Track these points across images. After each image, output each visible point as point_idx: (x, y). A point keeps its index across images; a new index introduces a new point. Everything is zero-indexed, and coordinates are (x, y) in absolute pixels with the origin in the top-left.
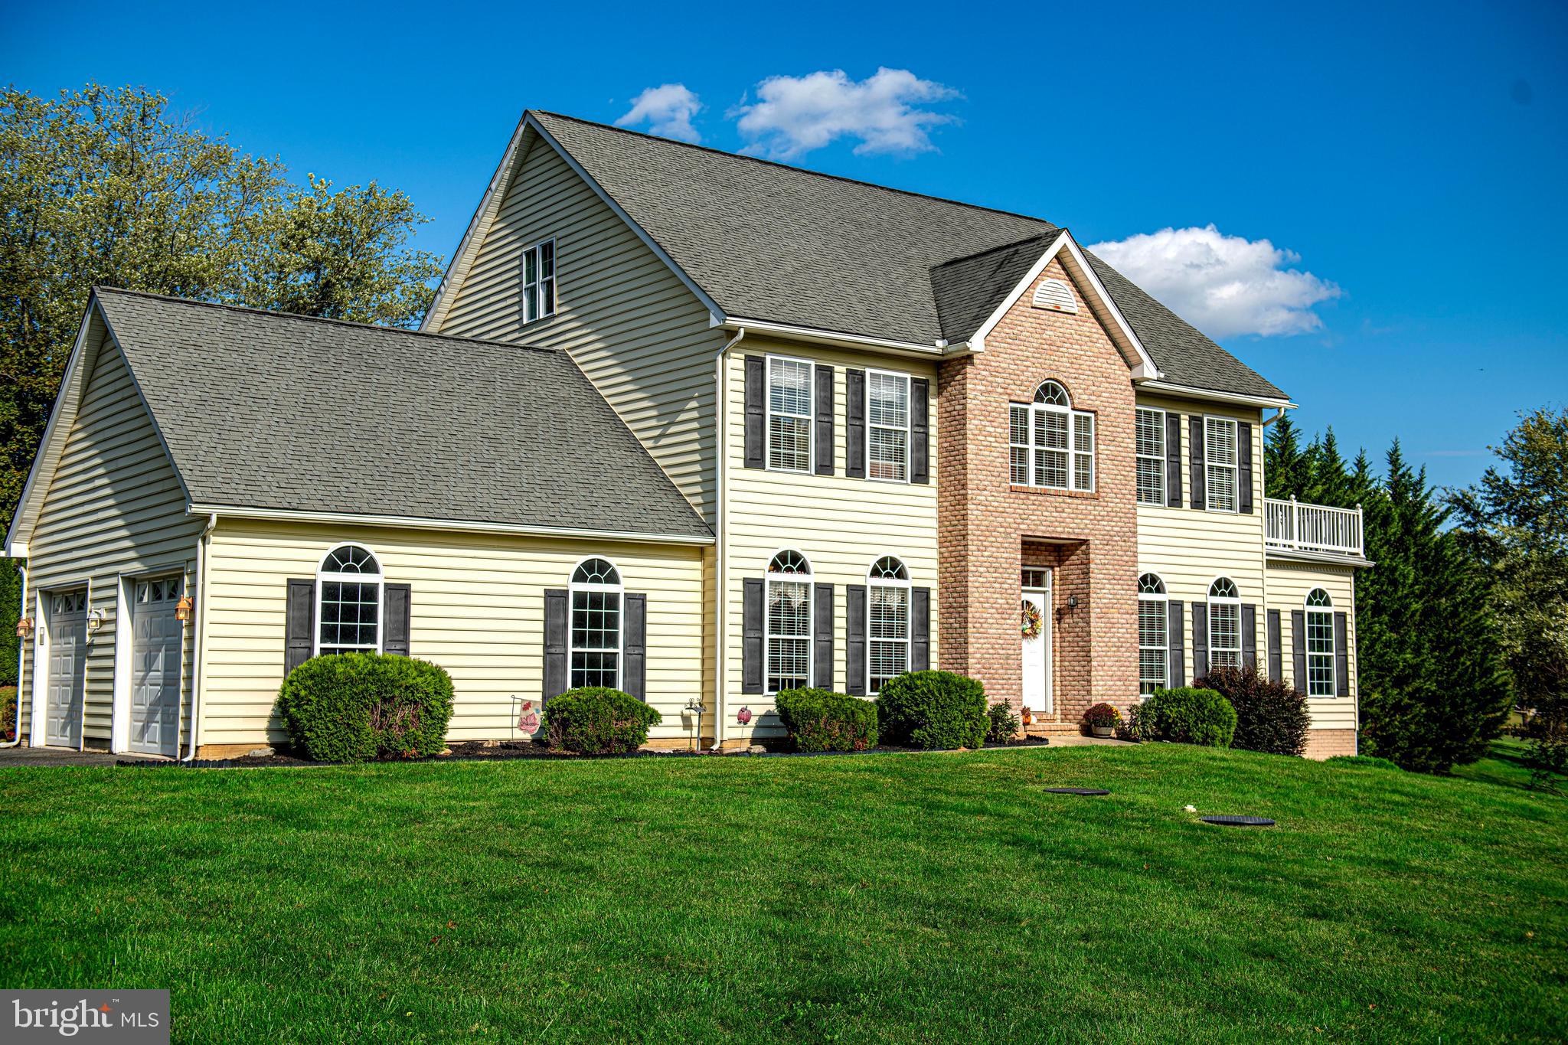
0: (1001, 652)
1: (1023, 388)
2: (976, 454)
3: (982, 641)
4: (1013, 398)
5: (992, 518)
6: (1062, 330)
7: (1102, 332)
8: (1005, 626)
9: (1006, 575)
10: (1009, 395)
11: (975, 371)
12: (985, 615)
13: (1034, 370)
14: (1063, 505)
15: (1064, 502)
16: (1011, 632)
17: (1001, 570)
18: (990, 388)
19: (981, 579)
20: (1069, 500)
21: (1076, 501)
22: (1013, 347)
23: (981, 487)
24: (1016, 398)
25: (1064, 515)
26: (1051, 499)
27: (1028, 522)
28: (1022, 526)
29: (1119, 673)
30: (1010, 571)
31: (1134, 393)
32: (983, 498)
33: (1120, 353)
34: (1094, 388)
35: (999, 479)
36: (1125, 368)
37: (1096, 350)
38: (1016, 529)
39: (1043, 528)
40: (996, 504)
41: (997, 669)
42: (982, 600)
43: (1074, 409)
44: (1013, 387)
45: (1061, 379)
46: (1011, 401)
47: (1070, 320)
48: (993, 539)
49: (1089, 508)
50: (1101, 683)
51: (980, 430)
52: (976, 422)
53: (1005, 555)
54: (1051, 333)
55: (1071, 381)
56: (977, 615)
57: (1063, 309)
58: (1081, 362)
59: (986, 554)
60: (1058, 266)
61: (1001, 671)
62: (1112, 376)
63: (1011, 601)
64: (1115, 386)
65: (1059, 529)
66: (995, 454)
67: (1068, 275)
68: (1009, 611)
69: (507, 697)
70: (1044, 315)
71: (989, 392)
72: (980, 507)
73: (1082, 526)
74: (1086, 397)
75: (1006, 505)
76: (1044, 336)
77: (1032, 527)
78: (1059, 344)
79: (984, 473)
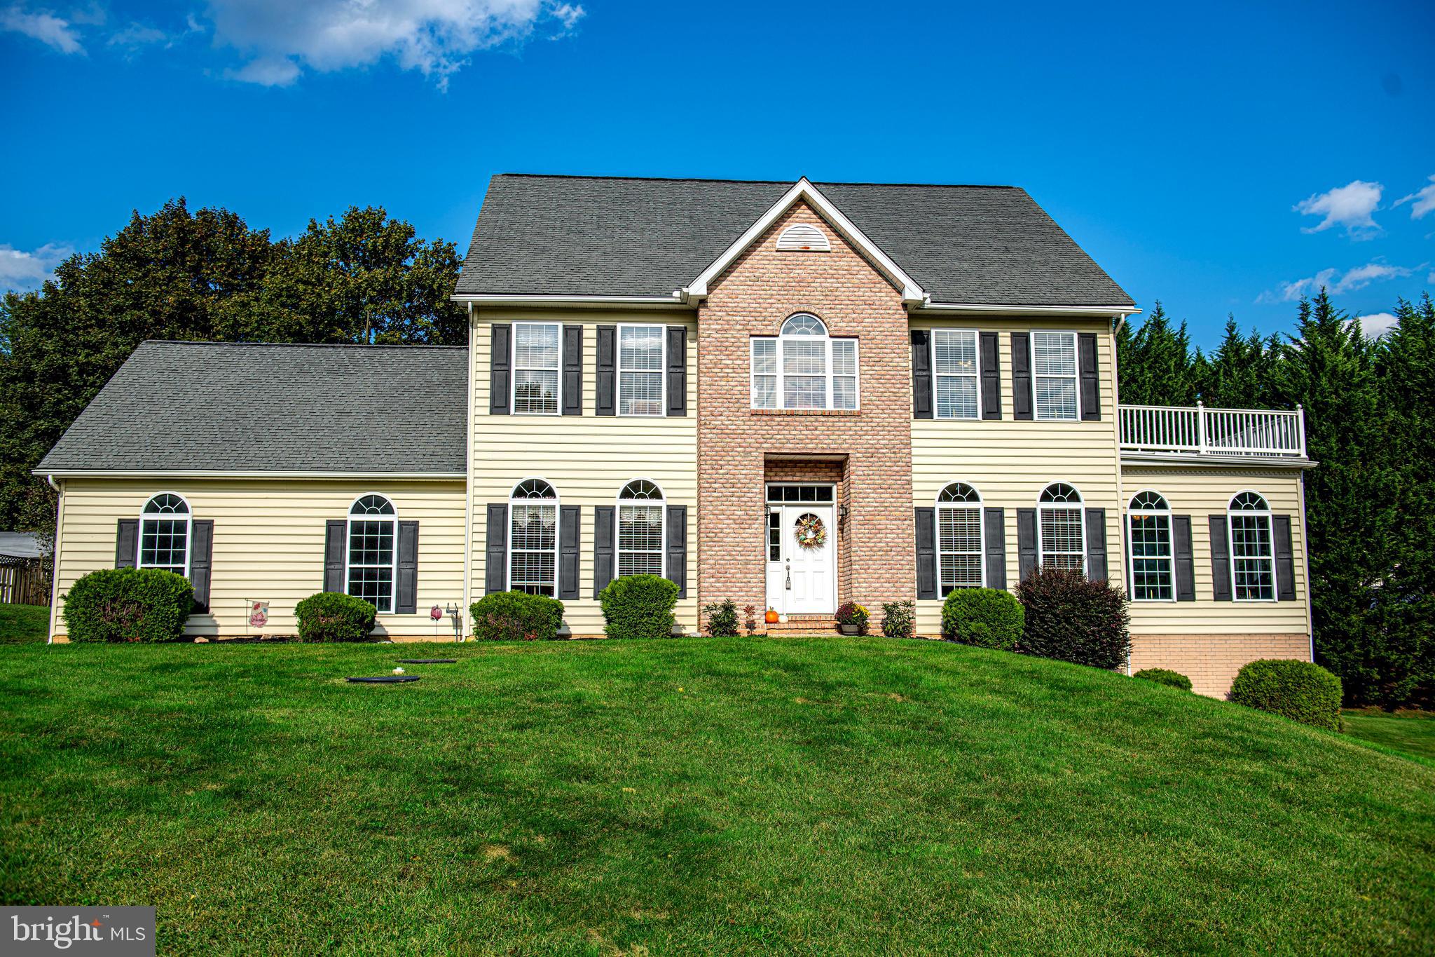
0: (739, 558)
1: (766, 323)
2: (710, 385)
3: (717, 549)
4: (753, 333)
5: (728, 440)
6: (813, 267)
7: (864, 264)
8: (744, 535)
9: (746, 490)
10: (749, 330)
11: (709, 313)
12: (720, 526)
13: (780, 306)
14: (816, 424)
15: (816, 421)
16: (751, 540)
17: (739, 485)
18: (727, 326)
19: (716, 494)
20: (823, 419)
21: (831, 419)
22: (754, 288)
23: (715, 413)
24: (758, 333)
25: (817, 432)
26: (802, 419)
27: (773, 441)
28: (765, 445)
29: (887, 576)
30: (750, 485)
31: (906, 316)
32: (719, 423)
33: (887, 281)
34: (854, 316)
35: (736, 405)
36: (894, 294)
37: (857, 281)
38: (757, 448)
39: (791, 446)
40: (734, 427)
41: (734, 574)
42: (717, 512)
43: (831, 336)
44: (755, 323)
45: (812, 311)
46: (751, 336)
47: (824, 258)
48: (730, 458)
49: (848, 424)
50: (865, 585)
51: (715, 364)
52: (711, 357)
53: (744, 472)
54: (800, 271)
55: (824, 312)
56: (712, 526)
57: (812, 249)
58: (837, 293)
59: (721, 471)
60: (809, 212)
61: (739, 575)
62: (877, 303)
63: (751, 513)
64: (882, 312)
65: (810, 446)
66: (733, 384)
67: (821, 218)
68: (749, 522)
69: (243, 603)
70: (791, 257)
71: (726, 330)
72: (715, 431)
73: (839, 442)
74: (844, 324)
75: (745, 427)
76: (792, 275)
77: (778, 445)
78: (810, 280)
79: (720, 400)
